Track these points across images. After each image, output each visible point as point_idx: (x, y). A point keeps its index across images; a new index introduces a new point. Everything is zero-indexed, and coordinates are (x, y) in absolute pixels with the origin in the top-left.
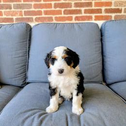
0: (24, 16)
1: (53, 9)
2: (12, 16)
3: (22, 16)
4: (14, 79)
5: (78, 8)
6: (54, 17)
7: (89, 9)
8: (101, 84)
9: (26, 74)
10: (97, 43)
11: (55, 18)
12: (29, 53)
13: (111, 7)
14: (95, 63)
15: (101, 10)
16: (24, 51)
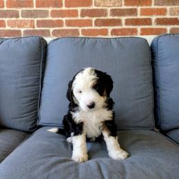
0: (36, 28)
1: (79, 18)
2: (19, 27)
3: (34, 27)
4: (18, 120)
5: (116, 18)
6: (80, 29)
7: (132, 19)
9: (37, 113)
10: (146, 67)
11: (83, 30)
12: (42, 82)
13: (165, 17)
14: (143, 98)
15: (150, 20)
16: (36, 77)
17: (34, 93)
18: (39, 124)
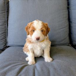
8: (68, 45)
9: (6, 39)
10: (64, 10)
12: (7, 23)
14: (63, 28)
16: (4, 20)
17: (4, 29)
18: (8, 45)
